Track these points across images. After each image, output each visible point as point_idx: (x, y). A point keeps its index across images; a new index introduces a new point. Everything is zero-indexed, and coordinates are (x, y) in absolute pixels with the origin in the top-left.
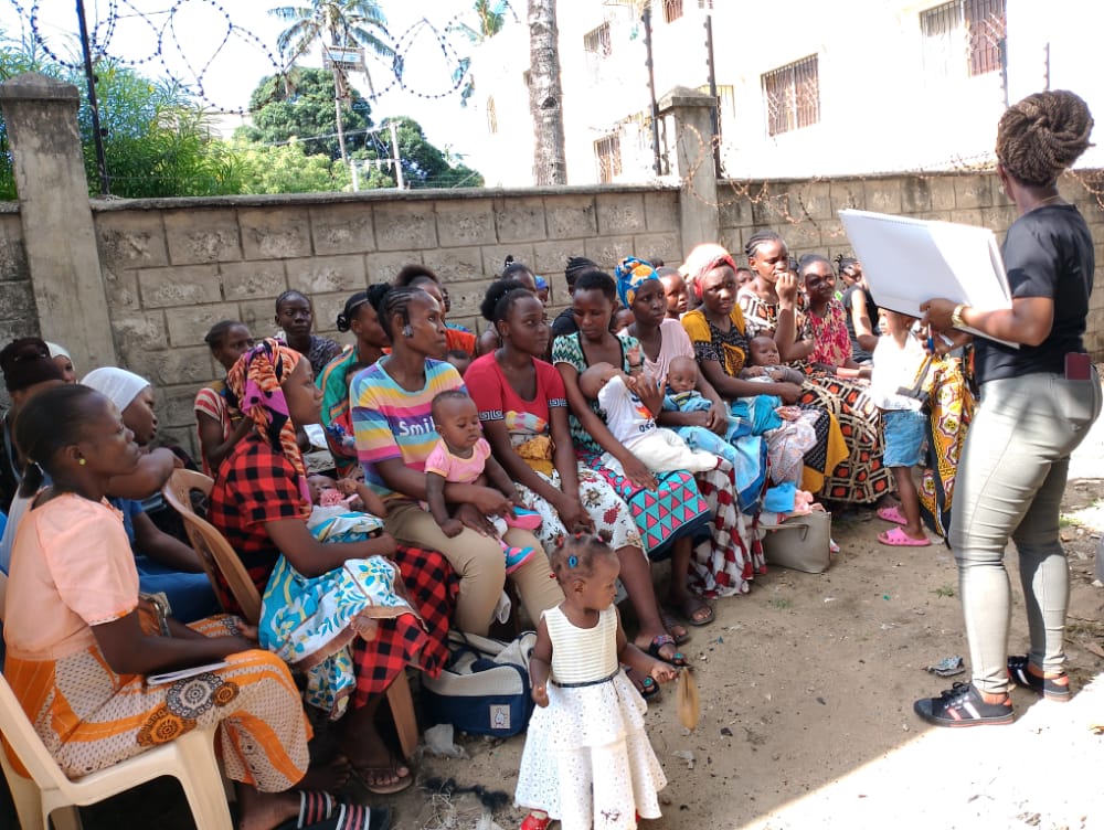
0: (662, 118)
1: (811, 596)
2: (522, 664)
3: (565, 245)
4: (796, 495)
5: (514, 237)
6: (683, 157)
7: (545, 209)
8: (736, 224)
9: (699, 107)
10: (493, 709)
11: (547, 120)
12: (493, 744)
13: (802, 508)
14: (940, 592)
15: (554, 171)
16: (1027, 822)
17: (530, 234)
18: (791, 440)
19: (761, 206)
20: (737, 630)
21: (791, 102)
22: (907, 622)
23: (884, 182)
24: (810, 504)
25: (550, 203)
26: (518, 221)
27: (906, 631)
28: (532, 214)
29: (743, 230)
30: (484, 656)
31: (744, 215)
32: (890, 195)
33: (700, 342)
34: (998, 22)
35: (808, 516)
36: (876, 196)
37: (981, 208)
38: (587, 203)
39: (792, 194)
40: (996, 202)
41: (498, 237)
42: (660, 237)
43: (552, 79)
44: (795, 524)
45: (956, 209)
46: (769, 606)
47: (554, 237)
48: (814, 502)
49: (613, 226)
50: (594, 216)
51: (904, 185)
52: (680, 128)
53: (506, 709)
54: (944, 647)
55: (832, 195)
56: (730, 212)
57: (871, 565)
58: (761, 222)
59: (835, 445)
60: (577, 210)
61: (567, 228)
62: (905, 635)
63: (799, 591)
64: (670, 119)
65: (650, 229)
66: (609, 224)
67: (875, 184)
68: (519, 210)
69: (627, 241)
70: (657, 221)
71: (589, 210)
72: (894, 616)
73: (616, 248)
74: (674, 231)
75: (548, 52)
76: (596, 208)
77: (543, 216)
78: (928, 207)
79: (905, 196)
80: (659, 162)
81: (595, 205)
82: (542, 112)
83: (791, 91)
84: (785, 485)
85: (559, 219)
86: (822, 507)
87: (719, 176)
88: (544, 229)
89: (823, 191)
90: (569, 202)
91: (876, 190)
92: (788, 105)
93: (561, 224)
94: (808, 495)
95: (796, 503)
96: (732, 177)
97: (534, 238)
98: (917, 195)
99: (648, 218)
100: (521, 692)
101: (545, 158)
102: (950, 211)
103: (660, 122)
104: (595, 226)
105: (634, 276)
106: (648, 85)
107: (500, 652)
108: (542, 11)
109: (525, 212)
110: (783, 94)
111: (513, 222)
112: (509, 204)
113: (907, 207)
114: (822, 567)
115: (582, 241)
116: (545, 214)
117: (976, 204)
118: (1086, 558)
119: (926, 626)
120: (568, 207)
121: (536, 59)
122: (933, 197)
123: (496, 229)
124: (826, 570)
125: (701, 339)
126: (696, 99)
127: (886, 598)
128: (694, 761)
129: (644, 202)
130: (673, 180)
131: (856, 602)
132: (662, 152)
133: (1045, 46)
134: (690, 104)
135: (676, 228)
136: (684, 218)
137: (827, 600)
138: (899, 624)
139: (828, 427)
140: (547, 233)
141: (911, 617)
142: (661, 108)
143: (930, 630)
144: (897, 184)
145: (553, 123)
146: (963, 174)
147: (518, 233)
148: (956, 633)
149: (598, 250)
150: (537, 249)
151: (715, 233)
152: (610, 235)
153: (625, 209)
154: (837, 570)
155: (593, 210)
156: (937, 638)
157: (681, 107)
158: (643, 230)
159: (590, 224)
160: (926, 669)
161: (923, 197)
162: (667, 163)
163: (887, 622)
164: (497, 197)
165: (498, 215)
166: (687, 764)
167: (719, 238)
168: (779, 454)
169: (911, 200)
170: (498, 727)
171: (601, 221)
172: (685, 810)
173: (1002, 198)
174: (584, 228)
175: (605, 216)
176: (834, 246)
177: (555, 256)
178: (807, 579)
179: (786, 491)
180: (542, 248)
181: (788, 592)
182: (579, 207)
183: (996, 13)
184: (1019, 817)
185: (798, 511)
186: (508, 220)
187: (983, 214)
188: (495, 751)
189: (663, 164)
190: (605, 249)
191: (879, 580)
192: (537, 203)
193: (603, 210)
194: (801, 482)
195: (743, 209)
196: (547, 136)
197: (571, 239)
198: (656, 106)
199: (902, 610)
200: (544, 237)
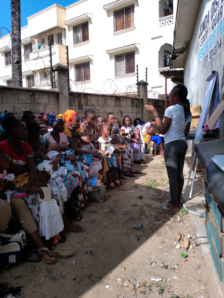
0: (54, 72)
1: (101, 209)
2: (20, 241)
3: (24, 105)
4: (97, 181)
5: (7, 102)
6: (60, 84)
7: (18, 94)
8: (74, 104)
9: (64, 71)
10: (10, 257)
11: (17, 67)
12: (10, 268)
13: (99, 184)
14: (133, 206)
15: (18, 82)
16: (165, 268)
17: (13, 101)
18: (96, 166)
19: (80, 100)
20: (83, 221)
21: (82, 73)
22: (127, 215)
23: (111, 97)
24: (100, 183)
25: (19, 92)
26: (9, 96)
27: (127, 217)
28: (14, 95)
29: (76, 106)
30: (6, 240)
31: (76, 102)
32: (112, 101)
33: (69, 137)
34: (133, 61)
35: (100, 187)
36: (109, 101)
37: (132, 106)
38: (31, 94)
39: (89, 98)
40: (135, 105)
41: (2, 101)
42: (53, 106)
43: (19, 55)
44: (97, 189)
45: (126, 106)
46: (91, 213)
47: (20, 102)
48: (101, 183)
49: (39, 101)
50: (33, 98)
51: (115, 98)
52: (59, 76)
53: (14, 256)
54: (137, 221)
55: (98, 99)
56: (72, 101)
57: (115, 199)
58: (80, 104)
59: (106, 167)
60: (28, 95)
61: (25, 100)
62: (127, 218)
63: (98, 208)
64: (56, 73)
65: (50, 103)
66: (38, 100)
67: (108, 98)
68: (10, 93)
69: (43, 106)
70: (52, 101)
71: (32, 96)
72: (123, 213)
73: (40, 107)
74: (57, 105)
75: (17, 47)
76: (34, 95)
77: (17, 96)
78: (120, 105)
79: (115, 101)
80: (53, 84)
81: (34, 94)
82: (15, 65)
83: (82, 70)
84: (94, 178)
85: (22, 97)
86: (103, 184)
87: (69, 91)
88: (17, 100)
89: (96, 98)
90: (26, 93)
91: (108, 99)
92: (82, 74)
93: (23, 99)
94: (100, 181)
95: (97, 183)
96: (73, 91)
97: (14, 102)
98: (118, 101)
99: (49, 100)
100: (19, 250)
101: (16, 78)
102: (125, 106)
103: (53, 73)
104: (33, 100)
105: (57, 117)
106: (50, 62)
107: (12, 238)
108: (16, 35)
109: (12, 94)
110: (80, 71)
111: (7, 97)
112: (6, 91)
113: (116, 104)
114: (103, 200)
115: (29, 105)
116: (18, 95)
117: (131, 105)
118: (164, 194)
119: (132, 215)
120: (25, 94)
121: (14, 49)
122: (121, 102)
123: (2, 98)
124: (104, 201)
125: (69, 136)
126: (64, 68)
127: (121, 208)
128: (76, 264)
129: (48, 95)
130: (57, 90)
131: (113, 210)
132: (54, 82)
133: (146, 68)
134: (62, 69)
135: (57, 104)
136: (60, 101)
137: (106, 210)
138: (125, 215)
139: (104, 163)
140: (18, 101)
141: (128, 213)
142: (54, 69)
143: (133, 217)
144: (113, 98)
145: (18, 68)
146: (128, 97)
147: (9, 100)
148: (139, 217)
149: (34, 108)
150: (15, 106)
151: (68, 106)
152: (38, 103)
153: (43, 97)
154: (107, 201)
155: (33, 96)
156: (135, 218)
157: (59, 70)
158: (48, 103)
159: (32, 100)
160: (133, 228)
161: (119, 102)
162: (55, 85)
163: (122, 215)
164: (2, 89)
165: (2, 94)
166: (74, 265)
167: (69, 107)
168: (93, 170)
169: (117, 103)
170: (11, 262)
171: (36, 99)
172: (75, 280)
173: (137, 104)
174: (30, 101)
175: (37, 98)
176: (99, 113)
177: (21, 108)
178: (100, 204)
179: (94, 180)
180: (17, 106)
181: (96, 209)
182: (29, 94)
183: (132, 59)
184: (163, 267)
185: (98, 185)
186: (6, 96)
187: (132, 108)
188: (11, 270)
189: (54, 85)
190: (37, 108)
191: (118, 203)
192: (15, 92)
193: (36, 96)
194: (98, 178)
195: (76, 100)
196: (17, 72)
197: (26, 104)
198: (52, 68)
199: (125, 211)
200: (17, 102)
